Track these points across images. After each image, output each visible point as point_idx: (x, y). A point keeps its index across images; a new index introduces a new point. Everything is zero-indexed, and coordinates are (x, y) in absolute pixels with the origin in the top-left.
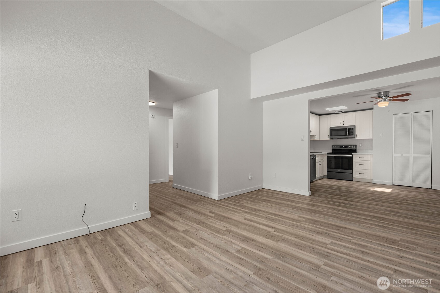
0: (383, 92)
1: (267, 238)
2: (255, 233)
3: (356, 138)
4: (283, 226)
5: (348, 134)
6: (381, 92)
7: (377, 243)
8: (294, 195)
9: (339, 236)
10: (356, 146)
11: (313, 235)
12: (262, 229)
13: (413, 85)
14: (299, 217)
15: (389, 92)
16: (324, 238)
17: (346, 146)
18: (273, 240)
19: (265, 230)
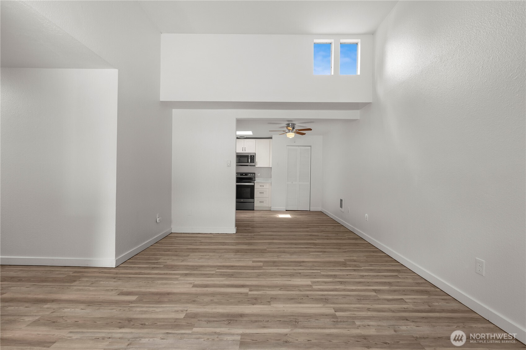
0: (291, 124)
1: (253, 304)
2: (231, 304)
3: (256, 166)
4: (250, 279)
5: (249, 161)
6: (290, 124)
7: (338, 269)
8: (218, 235)
9: (310, 273)
10: (255, 174)
11: (290, 280)
12: (232, 293)
13: (313, 122)
14: (254, 262)
15: (295, 124)
16: (302, 280)
17: (246, 174)
18: (261, 303)
19: (238, 294)
